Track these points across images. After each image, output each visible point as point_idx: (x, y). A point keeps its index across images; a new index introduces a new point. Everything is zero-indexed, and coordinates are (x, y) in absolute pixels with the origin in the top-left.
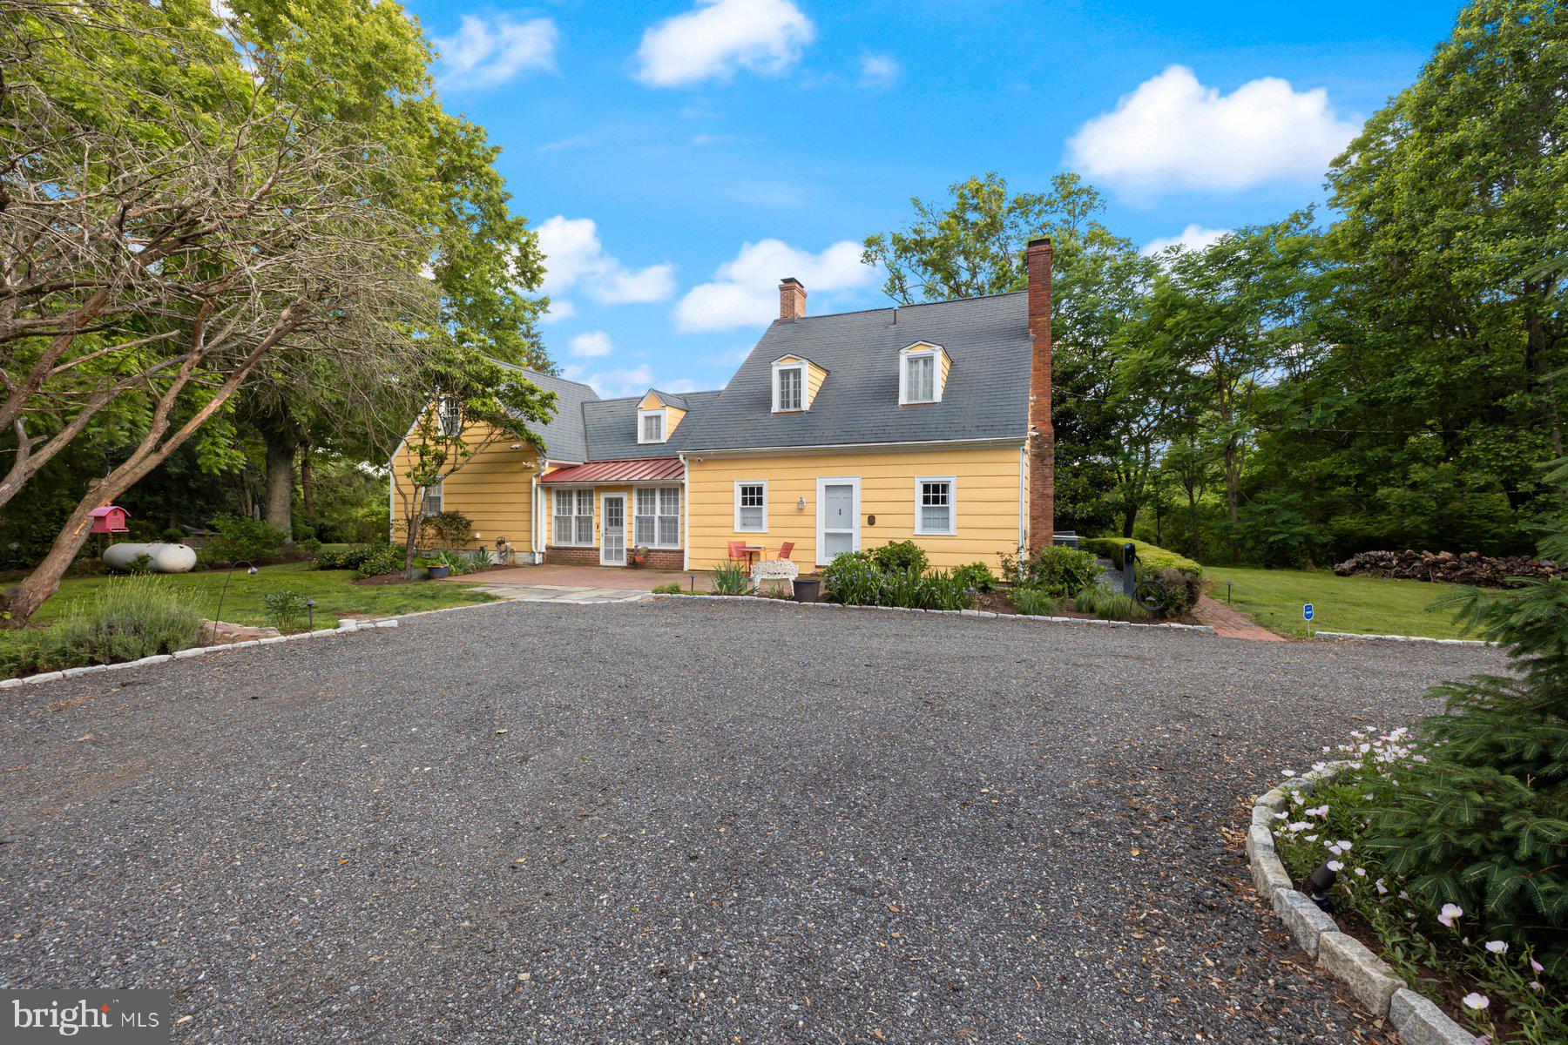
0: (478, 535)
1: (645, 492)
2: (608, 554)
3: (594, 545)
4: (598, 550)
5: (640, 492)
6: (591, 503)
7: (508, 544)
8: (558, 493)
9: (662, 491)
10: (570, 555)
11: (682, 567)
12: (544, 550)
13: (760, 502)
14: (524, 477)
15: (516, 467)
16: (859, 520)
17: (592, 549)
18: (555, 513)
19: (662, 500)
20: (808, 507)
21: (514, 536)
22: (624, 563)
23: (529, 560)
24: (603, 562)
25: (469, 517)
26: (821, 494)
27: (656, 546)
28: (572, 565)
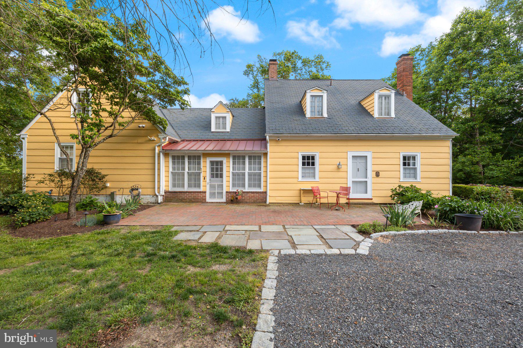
0: (108, 185)
1: (238, 158)
2: (212, 195)
3: (202, 189)
4: (205, 192)
5: (234, 157)
6: (199, 164)
7: (140, 190)
8: (174, 157)
9: (250, 157)
10: (183, 196)
11: (265, 202)
12: (163, 194)
13: (313, 164)
14: (150, 146)
15: (140, 140)
16: (371, 174)
17: (200, 192)
18: (171, 170)
19: (250, 163)
20: (343, 168)
21: (143, 184)
22: (224, 200)
23: (153, 200)
24: (208, 200)
25: (103, 172)
26: (350, 161)
27: (247, 189)
28: (186, 202)
